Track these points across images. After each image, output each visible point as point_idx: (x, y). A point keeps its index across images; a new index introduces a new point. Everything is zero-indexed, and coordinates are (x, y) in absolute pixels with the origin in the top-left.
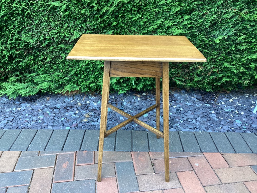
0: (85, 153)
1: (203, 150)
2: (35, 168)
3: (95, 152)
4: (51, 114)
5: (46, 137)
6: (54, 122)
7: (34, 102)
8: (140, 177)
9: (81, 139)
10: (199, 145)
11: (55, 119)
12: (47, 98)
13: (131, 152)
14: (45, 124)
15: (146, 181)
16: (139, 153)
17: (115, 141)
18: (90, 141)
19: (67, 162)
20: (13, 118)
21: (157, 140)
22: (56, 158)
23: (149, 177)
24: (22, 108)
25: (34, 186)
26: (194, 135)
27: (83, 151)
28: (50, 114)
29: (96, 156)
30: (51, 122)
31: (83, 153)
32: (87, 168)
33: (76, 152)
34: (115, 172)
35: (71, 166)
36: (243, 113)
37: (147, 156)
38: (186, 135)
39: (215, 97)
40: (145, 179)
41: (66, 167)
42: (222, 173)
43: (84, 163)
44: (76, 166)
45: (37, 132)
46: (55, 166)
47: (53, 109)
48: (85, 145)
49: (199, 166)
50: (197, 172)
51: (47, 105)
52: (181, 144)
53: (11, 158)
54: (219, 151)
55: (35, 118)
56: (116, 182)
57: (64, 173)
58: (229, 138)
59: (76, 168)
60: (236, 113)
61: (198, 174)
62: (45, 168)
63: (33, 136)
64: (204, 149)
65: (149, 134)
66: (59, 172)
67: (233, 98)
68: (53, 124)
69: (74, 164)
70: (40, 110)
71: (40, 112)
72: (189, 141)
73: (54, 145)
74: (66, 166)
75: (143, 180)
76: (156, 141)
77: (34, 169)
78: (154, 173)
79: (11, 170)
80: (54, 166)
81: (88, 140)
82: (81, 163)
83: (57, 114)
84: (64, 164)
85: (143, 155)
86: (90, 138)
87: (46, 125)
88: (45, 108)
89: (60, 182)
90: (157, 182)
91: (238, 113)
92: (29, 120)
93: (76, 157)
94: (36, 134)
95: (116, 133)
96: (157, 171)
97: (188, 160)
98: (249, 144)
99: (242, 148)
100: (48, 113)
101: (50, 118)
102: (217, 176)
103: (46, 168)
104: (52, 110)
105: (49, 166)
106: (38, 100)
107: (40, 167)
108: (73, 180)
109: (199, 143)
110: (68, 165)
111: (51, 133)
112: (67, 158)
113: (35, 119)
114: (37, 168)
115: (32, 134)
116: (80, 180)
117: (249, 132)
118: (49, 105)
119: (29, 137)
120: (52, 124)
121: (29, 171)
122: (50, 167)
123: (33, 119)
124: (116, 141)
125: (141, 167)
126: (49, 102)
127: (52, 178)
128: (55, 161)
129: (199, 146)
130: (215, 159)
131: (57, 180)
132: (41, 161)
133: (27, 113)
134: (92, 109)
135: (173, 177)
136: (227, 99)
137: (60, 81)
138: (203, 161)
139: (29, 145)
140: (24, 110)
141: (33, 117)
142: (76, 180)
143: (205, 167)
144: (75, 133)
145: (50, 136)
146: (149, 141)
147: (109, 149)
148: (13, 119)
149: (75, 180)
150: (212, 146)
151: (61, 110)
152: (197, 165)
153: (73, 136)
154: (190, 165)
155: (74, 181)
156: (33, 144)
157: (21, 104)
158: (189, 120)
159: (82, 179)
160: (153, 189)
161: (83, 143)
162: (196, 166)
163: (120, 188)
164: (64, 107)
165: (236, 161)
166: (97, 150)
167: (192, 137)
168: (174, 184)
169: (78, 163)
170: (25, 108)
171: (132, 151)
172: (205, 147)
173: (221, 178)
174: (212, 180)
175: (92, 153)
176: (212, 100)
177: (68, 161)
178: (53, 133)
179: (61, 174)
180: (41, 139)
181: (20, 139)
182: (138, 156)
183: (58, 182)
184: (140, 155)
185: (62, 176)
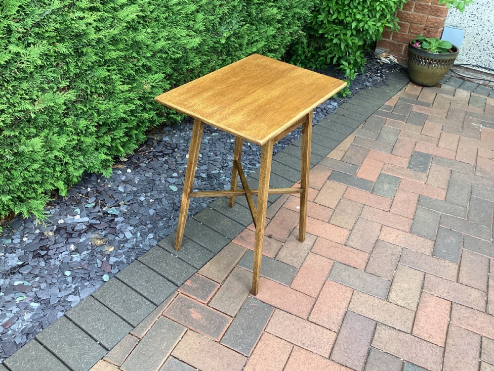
0: (191, 283)
3: (198, 273)
4: (31, 282)
5: (100, 312)
8: (279, 257)
13: (231, 242)
14: (54, 301)
15: (289, 256)
16: (241, 236)
17: (198, 244)
18: (169, 267)
19: (191, 310)
21: (234, 210)
22: (170, 319)
23: (284, 250)
25: (206, 366)
27: (184, 284)
28: (26, 283)
29: (208, 277)
31: (188, 286)
32: (223, 295)
33: (178, 293)
35: (203, 310)
40: (286, 256)
41: (200, 316)
42: (322, 201)
43: (210, 293)
44: (209, 305)
45: (71, 320)
46: (187, 327)
47: (15, 272)
48: (173, 276)
54: (293, 181)
56: (270, 281)
57: (212, 322)
58: (283, 163)
59: (212, 306)
61: (310, 215)
63: (77, 330)
66: (204, 327)
68: (67, 290)
69: (202, 305)
73: (135, 311)
74: (198, 314)
77: (169, 353)
78: (283, 244)
81: (166, 269)
82: (207, 297)
84: (193, 315)
85: (248, 235)
86: (161, 264)
87: (59, 301)
89: (223, 333)
90: (297, 249)
93: (189, 297)
94: (75, 323)
96: (282, 239)
97: (286, 209)
100: (21, 285)
101: (42, 287)
102: (322, 205)
103: (180, 339)
104: (20, 276)
105: (180, 334)
107: (171, 346)
108: (232, 319)
110: (199, 312)
111: (96, 302)
112: (182, 306)
114: (171, 350)
115: (68, 329)
116: (238, 311)
119: (74, 336)
120: (68, 292)
121: (168, 363)
122: (183, 333)
124: (198, 242)
125: (265, 248)
127: (209, 339)
128: (176, 323)
131: (218, 335)
132: (159, 339)
134: (84, 227)
138: (297, 200)
139: (98, 342)
142: (234, 315)
144: (131, 275)
145: (103, 306)
146: (229, 217)
147: (206, 257)
150: (282, 180)
151: (33, 264)
152: (298, 207)
153: (138, 280)
154: (294, 212)
155: (234, 318)
156: (103, 336)
158: (225, 165)
159: (239, 309)
160: (304, 257)
161: (166, 276)
162: (299, 209)
163: (282, 282)
164: (30, 257)
165: (316, 182)
166: (197, 270)
168: (309, 239)
169: (205, 300)
171: (231, 240)
172: (279, 185)
173: (327, 206)
174: (325, 211)
175: (198, 277)
177: (189, 307)
179: (211, 326)
180: (99, 320)
181: (64, 350)
182: (244, 240)
183: (222, 335)
184: (245, 238)
185: (214, 327)
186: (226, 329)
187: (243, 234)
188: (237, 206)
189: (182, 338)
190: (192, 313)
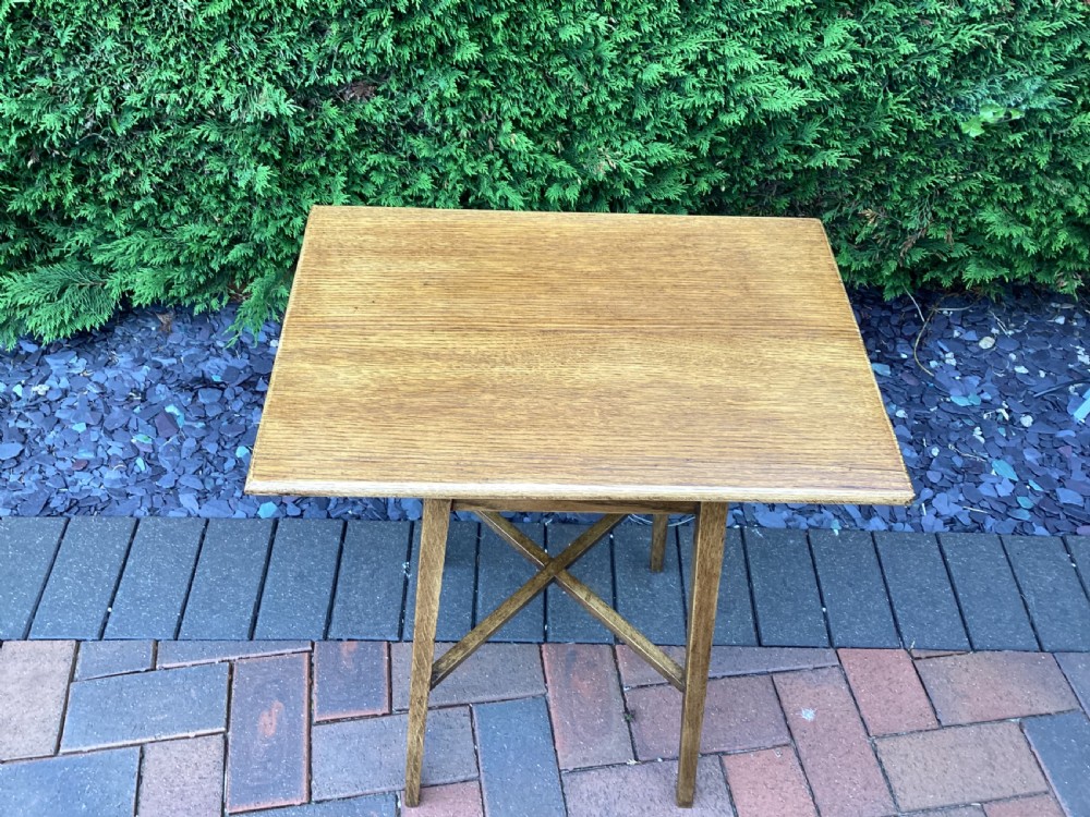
0: (350, 653)
1: (838, 638)
2: (145, 736)
3: (389, 647)
4: (187, 423)
5: (177, 561)
6: (206, 470)
7: (105, 340)
8: (578, 780)
9: (330, 575)
10: (823, 606)
11: (208, 453)
12: (160, 318)
13: (539, 644)
14: (165, 483)
15: (600, 802)
16: (574, 653)
17: (476, 588)
18: (367, 585)
19: (277, 703)
20: (21, 447)
21: (649, 581)
22: (230, 682)
23: (613, 778)
24: (52, 382)
26: (807, 549)
27: (340, 644)
28: (181, 422)
29: (394, 671)
30: (193, 470)
31: (338, 655)
32: (360, 737)
33: (310, 648)
34: (476, 752)
35: (293, 727)
36: (1027, 421)
37: (609, 668)
38: (775, 552)
39: (918, 322)
40: (595, 794)
41: (272, 732)
42: (903, 758)
43: (348, 708)
44: (314, 728)
45: (133, 536)
46: (227, 727)
47: (192, 390)
48: (346, 608)
49: (814, 722)
50: (804, 752)
51: (166, 362)
52: (749, 604)
53: (38, 678)
54: (905, 638)
55: (116, 449)
56: (480, 809)
57: (269, 765)
58: (952, 570)
59: (313, 736)
60: (1000, 418)
61: (808, 764)
62: (188, 738)
63: (118, 559)
64: (846, 627)
65: (617, 543)
66: (247, 758)
67: (997, 327)
68: (203, 481)
69: (305, 716)
70: (137, 394)
71: (137, 410)
72: (784, 582)
73: (213, 612)
74: (275, 723)
75: (588, 798)
76: (647, 586)
77: (144, 740)
78: (633, 762)
79: (49, 750)
80: (223, 729)
81: (357, 582)
82: (335, 708)
83: (214, 418)
84: (265, 718)
85: (592, 665)
86: (365, 567)
87: (171, 488)
88: (156, 385)
89: (253, 808)
90: (645, 807)
91: (1007, 417)
92: (91, 456)
93: (311, 674)
94: (130, 545)
95: (478, 541)
96: (648, 749)
97: (772, 691)
98: (1031, 601)
99: (999, 620)
100: (171, 417)
101: (185, 444)
102: (883, 771)
103: (192, 734)
104: (189, 400)
105: (203, 727)
106: (120, 333)
107: (166, 732)
108: (305, 800)
109: (827, 595)
110: (279, 721)
111: (198, 538)
112: (276, 682)
113: (120, 453)
114: (153, 739)
115: (113, 546)
116: (335, 796)
117: (1040, 530)
118: (174, 361)
119: (102, 566)
120: (199, 486)
121: (123, 755)
122: (209, 731)
123: (110, 452)
124: (480, 585)
125: (580, 729)
126: (172, 340)
127: (220, 791)
128: (225, 701)
129: (824, 609)
130: (886, 683)
131: (241, 801)
132: (170, 699)
133: (77, 419)
135: (709, 783)
136: (971, 336)
137: (212, 258)
138: (834, 693)
139: (110, 610)
140: (65, 393)
141: (110, 443)
142: (318, 799)
143: (840, 727)
144: (300, 543)
145: (194, 557)
146: (618, 587)
147: (449, 629)
148: (22, 451)
149: (315, 797)
150: (875, 612)
151: (228, 394)
152: (808, 715)
153: (293, 561)
154: (780, 715)
155: (309, 802)
156: (127, 605)
157: (48, 359)
159: (342, 795)
161: (337, 597)
162: (804, 721)
164: (240, 381)
165: (965, 696)
166: (397, 639)
167: (799, 563)
169: (321, 711)
170: (64, 383)
171: (545, 641)
172: (847, 617)
173: (896, 785)
174: (863, 791)
175: (378, 653)
176: (902, 336)
177: (281, 697)
178: (203, 536)
179: (257, 770)
180: (158, 574)
181: (66, 575)
182: (568, 667)
183: (246, 808)
184: (577, 666)
185: (259, 779)
186: (269, 805)
187: (585, 652)
188: (671, 579)
189: (197, 736)
190: (270, 710)
